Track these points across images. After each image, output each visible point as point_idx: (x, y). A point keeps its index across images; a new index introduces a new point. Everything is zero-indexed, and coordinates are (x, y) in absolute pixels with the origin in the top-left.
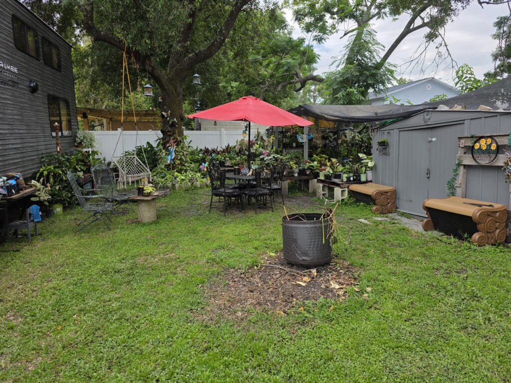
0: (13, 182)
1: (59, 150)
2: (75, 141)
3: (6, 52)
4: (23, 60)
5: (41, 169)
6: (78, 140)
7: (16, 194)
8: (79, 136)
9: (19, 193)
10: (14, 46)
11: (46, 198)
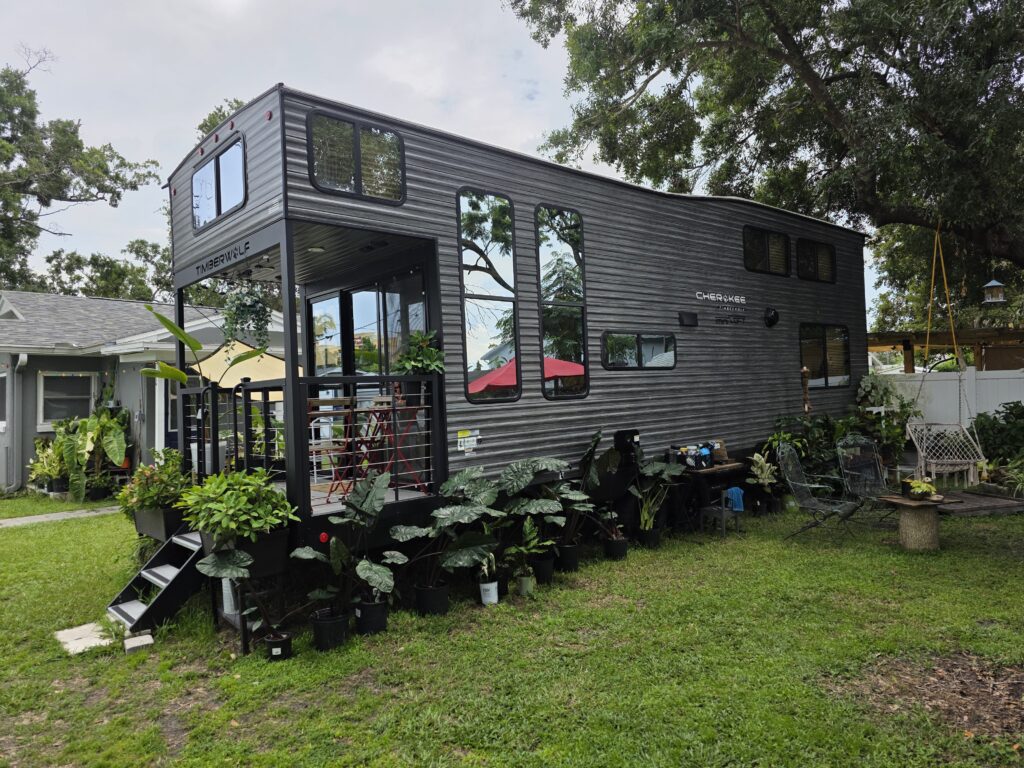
0: (705, 452)
1: (806, 409)
2: (856, 395)
3: (730, 280)
4: (757, 283)
5: (770, 438)
6: (861, 393)
7: (706, 468)
8: (863, 386)
9: (712, 466)
10: (743, 268)
11: (767, 481)
